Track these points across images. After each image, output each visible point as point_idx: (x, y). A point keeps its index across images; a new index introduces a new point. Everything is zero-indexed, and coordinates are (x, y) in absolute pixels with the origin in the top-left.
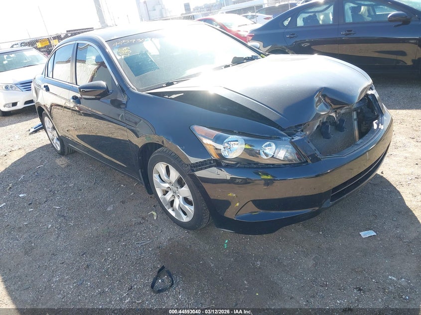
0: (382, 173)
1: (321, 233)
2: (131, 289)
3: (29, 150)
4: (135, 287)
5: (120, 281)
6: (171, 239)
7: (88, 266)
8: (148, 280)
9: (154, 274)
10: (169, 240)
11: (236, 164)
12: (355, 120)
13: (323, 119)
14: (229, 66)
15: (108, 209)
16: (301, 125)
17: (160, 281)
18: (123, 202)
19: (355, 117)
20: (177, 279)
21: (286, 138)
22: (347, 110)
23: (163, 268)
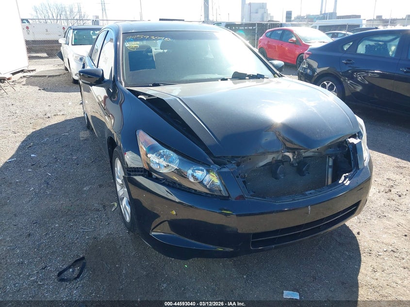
0: (358, 233)
1: (245, 277)
2: (44, 269)
3: (68, 118)
4: (49, 268)
5: (41, 258)
6: (111, 234)
7: (29, 235)
8: (63, 266)
9: (71, 261)
10: (108, 234)
11: (164, 179)
12: (330, 167)
13: (278, 157)
14: (227, 80)
15: (85, 189)
16: (238, 157)
17: (71, 270)
18: (100, 186)
19: (331, 164)
20: (86, 274)
21: (214, 167)
22: (317, 154)
23: (83, 258)
